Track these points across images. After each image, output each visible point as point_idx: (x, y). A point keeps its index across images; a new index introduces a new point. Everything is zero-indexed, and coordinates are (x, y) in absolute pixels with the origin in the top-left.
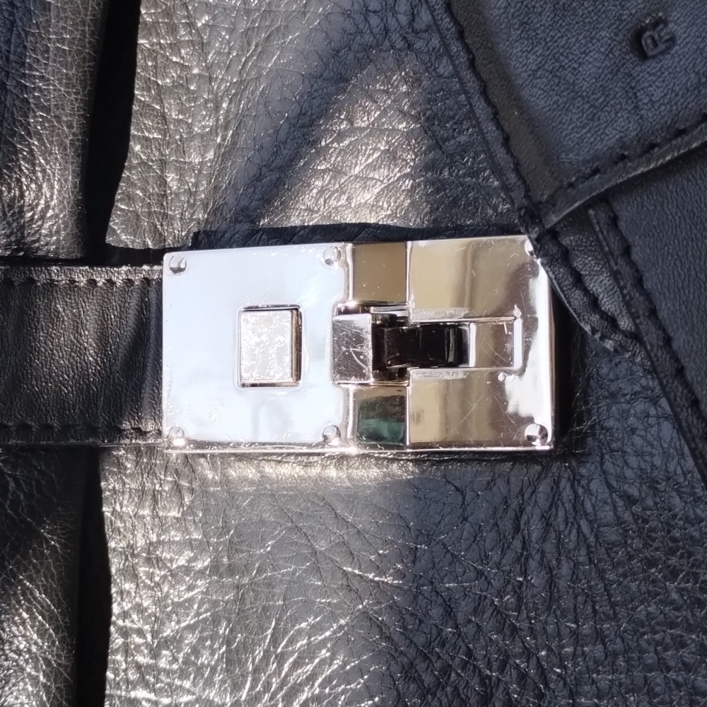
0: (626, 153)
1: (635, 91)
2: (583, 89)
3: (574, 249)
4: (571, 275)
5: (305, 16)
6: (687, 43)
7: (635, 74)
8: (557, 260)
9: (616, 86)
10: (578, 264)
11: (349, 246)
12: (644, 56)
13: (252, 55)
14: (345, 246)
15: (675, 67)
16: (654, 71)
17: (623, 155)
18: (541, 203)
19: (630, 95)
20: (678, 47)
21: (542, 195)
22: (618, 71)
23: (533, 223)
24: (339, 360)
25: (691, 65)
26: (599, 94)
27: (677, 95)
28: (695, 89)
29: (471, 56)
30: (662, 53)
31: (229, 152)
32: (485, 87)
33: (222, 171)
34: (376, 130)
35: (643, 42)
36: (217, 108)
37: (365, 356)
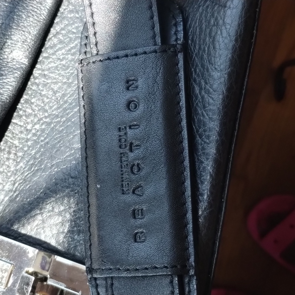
0: (120, 268)
1: (129, 250)
2: (115, 243)
3: (100, 285)
4: (97, 292)
5: (51, 169)
6: (148, 243)
7: (131, 245)
8: (94, 286)
9: (124, 246)
10: (99, 290)
11: (37, 250)
12: (136, 241)
13: (31, 173)
14: (36, 250)
15: (142, 249)
16: (136, 247)
17: (119, 268)
18: (93, 269)
19: (127, 251)
20: (145, 243)
21: (94, 267)
22: (127, 242)
23: (90, 273)
24: (20, 288)
25: (147, 250)
26: (119, 247)
27: (140, 258)
28: (145, 259)
29: (89, 214)
30: (140, 242)
31: (13, 200)
32: (90, 226)
33: (8, 205)
34: (60, 214)
35: (137, 235)
36: (14, 184)
37: (28, 290)
